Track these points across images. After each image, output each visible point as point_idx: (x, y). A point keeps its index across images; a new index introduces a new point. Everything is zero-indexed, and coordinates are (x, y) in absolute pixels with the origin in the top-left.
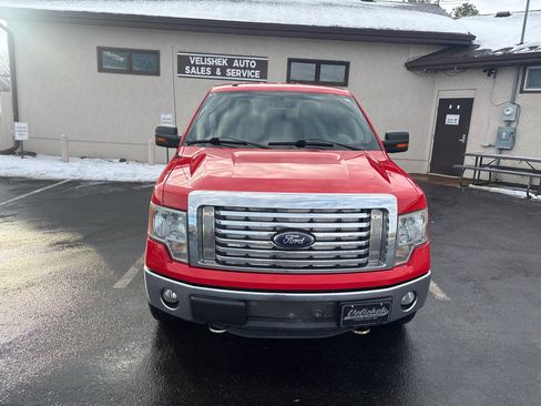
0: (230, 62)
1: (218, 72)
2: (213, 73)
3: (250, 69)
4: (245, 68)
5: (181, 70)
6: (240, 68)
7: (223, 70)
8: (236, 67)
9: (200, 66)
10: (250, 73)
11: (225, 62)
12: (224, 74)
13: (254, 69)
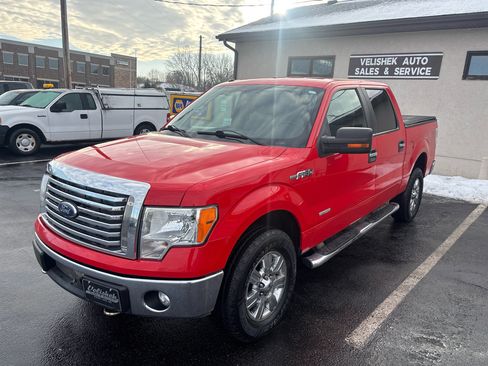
0: (400, 61)
1: (386, 72)
2: (381, 73)
3: (421, 66)
4: (415, 66)
5: (351, 72)
6: (410, 66)
7: (392, 69)
8: (406, 66)
9: (369, 67)
10: (420, 71)
11: (394, 61)
12: (392, 72)
13: (426, 66)
